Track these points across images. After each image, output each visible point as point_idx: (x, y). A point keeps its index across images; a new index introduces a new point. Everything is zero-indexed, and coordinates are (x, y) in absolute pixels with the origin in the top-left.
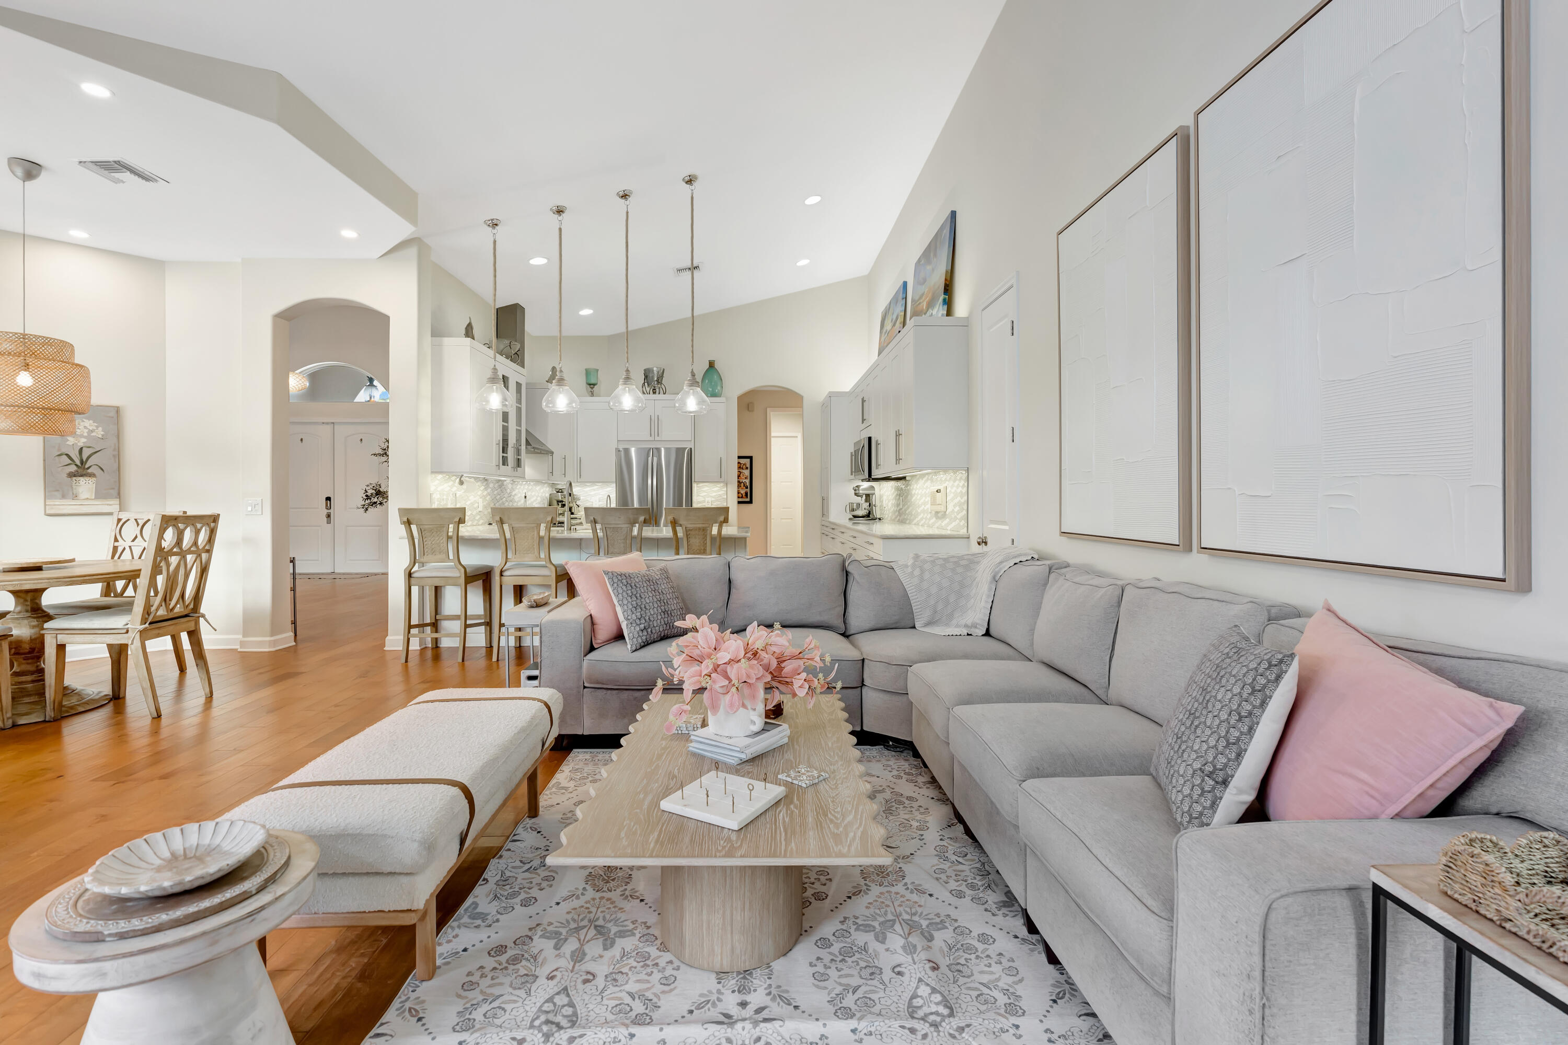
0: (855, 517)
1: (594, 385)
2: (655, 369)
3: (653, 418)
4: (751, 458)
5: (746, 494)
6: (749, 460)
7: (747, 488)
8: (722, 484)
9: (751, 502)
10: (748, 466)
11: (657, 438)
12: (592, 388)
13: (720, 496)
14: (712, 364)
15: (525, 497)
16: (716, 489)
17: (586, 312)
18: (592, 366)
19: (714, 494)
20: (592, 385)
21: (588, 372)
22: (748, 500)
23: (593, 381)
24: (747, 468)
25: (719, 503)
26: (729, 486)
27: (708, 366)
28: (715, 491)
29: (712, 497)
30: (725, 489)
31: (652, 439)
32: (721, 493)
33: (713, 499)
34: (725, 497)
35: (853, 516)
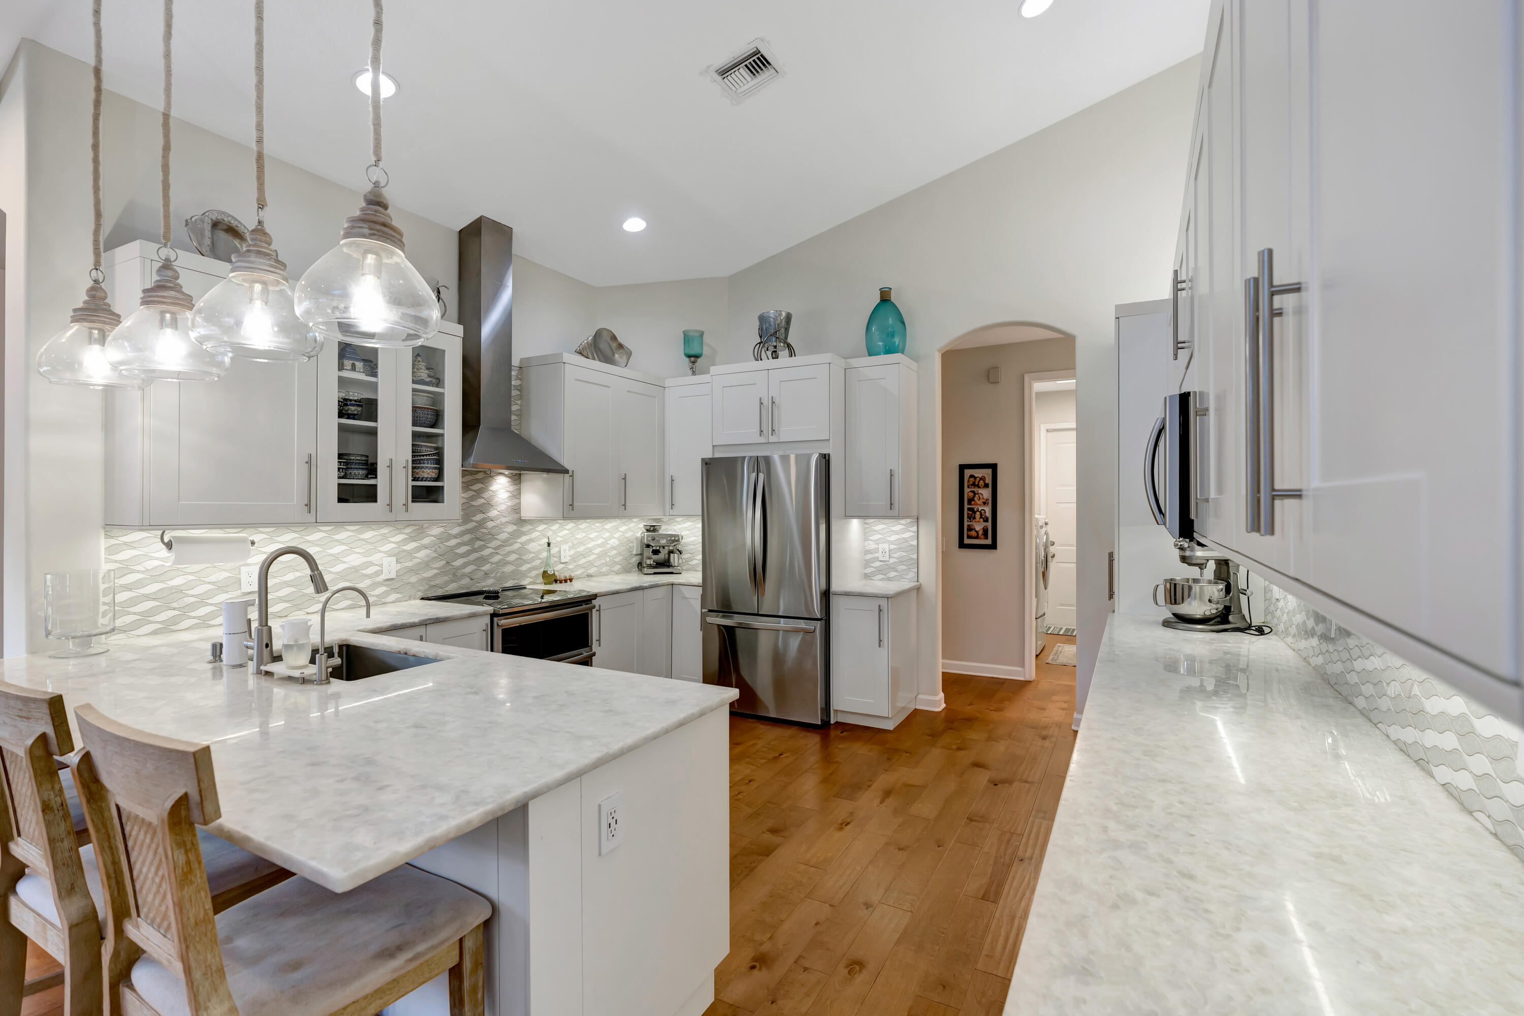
0: (1182, 617)
1: (697, 356)
3: (765, 402)
4: (994, 467)
5: (985, 531)
6: (989, 471)
7: (986, 520)
8: (909, 520)
9: (993, 546)
10: (989, 480)
11: (773, 439)
12: (694, 363)
13: (906, 540)
14: (885, 298)
15: (549, 544)
16: (898, 528)
17: (635, 225)
18: (693, 326)
19: (894, 538)
20: (693, 358)
21: (687, 338)
22: (989, 542)
23: (692, 352)
24: (986, 486)
25: (904, 554)
26: (921, 522)
27: (879, 301)
28: (896, 533)
29: (891, 542)
30: (915, 528)
31: (762, 440)
32: (907, 535)
33: (892, 547)
34: (915, 543)
35: (1175, 615)
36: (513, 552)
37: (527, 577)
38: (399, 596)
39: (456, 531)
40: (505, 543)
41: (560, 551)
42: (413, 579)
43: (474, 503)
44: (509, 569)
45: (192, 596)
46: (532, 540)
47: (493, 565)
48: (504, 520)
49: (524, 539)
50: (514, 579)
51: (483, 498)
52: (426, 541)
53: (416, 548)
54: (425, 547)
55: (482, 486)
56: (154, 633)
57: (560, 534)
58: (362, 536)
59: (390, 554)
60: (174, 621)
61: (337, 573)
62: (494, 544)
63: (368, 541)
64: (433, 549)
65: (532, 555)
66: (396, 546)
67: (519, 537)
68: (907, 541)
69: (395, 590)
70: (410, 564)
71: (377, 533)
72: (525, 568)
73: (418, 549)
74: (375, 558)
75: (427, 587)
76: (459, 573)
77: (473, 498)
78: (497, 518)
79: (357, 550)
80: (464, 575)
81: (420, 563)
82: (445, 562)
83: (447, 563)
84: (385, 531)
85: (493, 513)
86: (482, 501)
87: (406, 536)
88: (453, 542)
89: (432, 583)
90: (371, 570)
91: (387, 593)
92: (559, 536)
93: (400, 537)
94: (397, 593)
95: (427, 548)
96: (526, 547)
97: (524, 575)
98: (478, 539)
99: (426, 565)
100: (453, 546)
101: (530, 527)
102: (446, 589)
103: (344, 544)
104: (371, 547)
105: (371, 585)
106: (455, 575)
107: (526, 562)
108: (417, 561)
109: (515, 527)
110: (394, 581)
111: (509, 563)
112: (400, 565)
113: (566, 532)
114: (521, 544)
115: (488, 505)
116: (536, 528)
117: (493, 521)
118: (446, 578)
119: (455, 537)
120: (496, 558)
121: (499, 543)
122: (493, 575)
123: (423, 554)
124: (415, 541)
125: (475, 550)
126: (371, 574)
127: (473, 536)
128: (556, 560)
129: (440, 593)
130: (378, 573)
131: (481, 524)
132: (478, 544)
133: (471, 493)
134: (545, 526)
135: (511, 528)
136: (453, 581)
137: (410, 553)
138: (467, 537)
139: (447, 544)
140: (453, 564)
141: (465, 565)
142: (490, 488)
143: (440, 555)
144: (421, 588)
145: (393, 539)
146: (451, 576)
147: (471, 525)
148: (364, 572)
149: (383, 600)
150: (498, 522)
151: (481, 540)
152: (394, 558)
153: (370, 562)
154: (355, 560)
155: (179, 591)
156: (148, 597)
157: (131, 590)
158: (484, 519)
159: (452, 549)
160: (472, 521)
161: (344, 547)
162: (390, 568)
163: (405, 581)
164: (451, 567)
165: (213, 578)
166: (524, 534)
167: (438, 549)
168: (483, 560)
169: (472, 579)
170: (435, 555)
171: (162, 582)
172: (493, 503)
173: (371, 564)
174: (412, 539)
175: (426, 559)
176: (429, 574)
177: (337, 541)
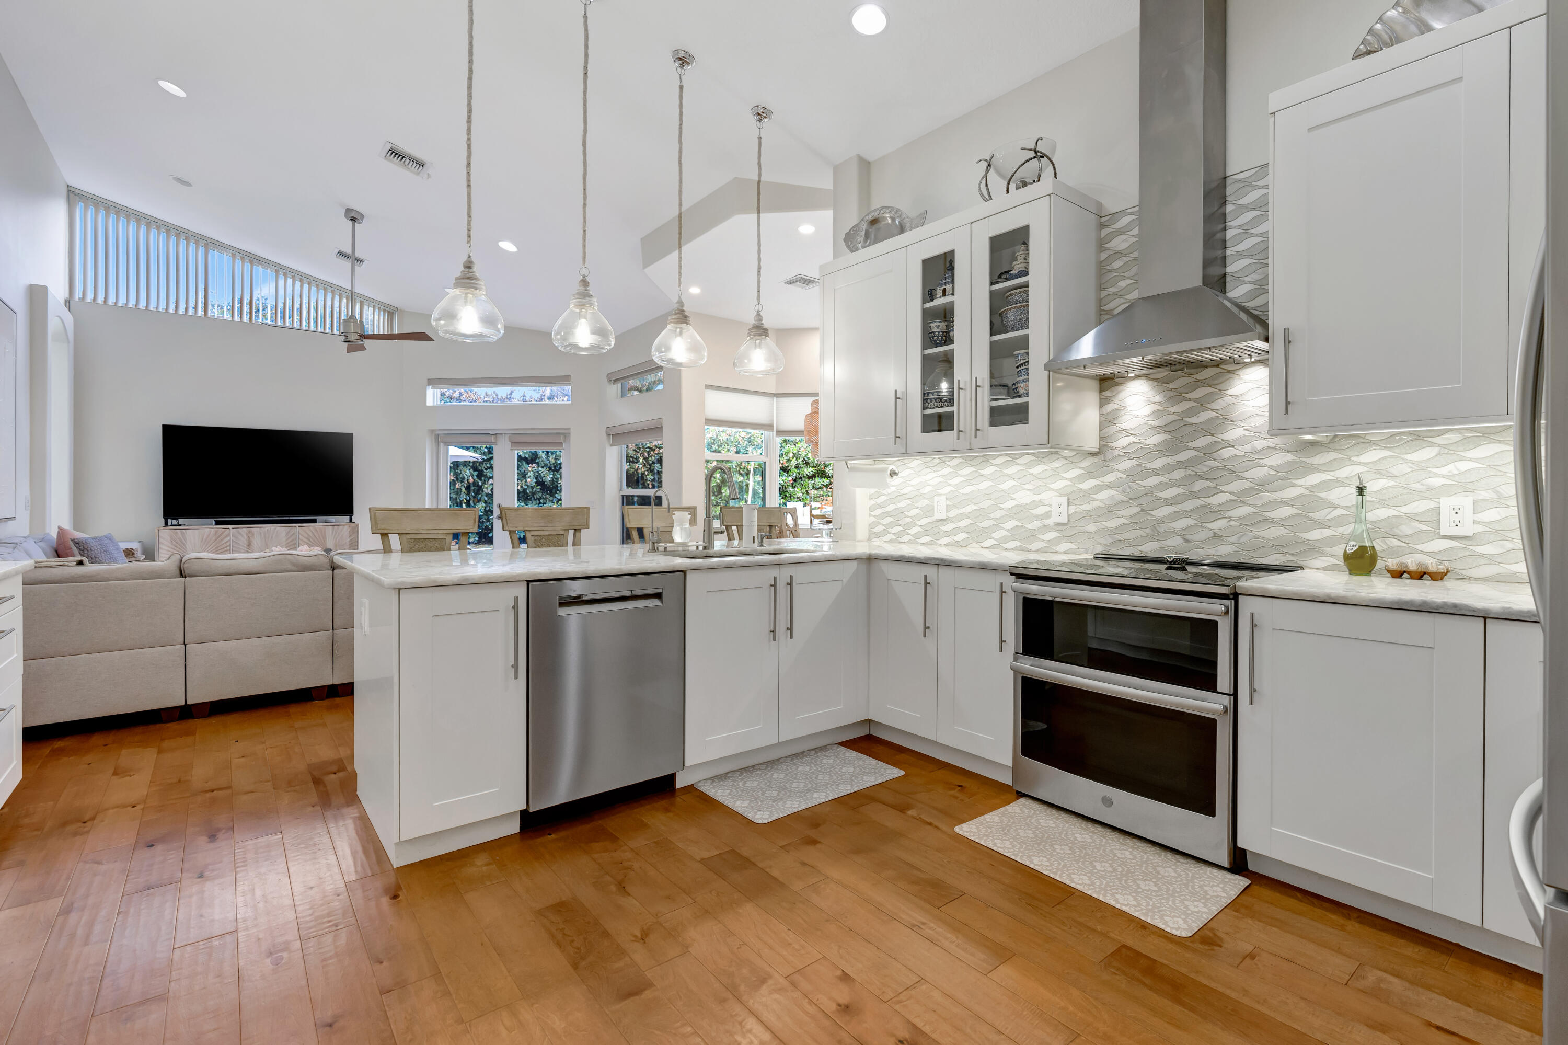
36: (1285, 503)
37: (1324, 554)
38: (1072, 546)
39: (1158, 464)
40: (1262, 485)
41: (1439, 509)
42: (1092, 528)
43: (1191, 420)
44: (1275, 532)
45: (909, 517)
46: (1340, 482)
47: (1233, 523)
48: (1259, 445)
49: (1314, 479)
50: (1285, 553)
51: (1212, 410)
52: (1110, 478)
53: (1095, 486)
54: (1109, 486)
55: (1212, 390)
56: (890, 541)
57: (1444, 471)
58: (1032, 471)
59: (1060, 492)
60: (899, 535)
61: (1007, 510)
62: (1236, 486)
63: (1038, 476)
64: (1120, 489)
65: (1339, 512)
66: (1070, 483)
67: (1304, 475)
69: (1069, 538)
70: (1087, 507)
71: (1046, 467)
72: (1315, 535)
73: (1098, 489)
74: (1044, 497)
75: (1110, 541)
76: (1163, 528)
77: (1191, 412)
78: (1242, 441)
79: (1026, 486)
80: (1171, 532)
81: (1100, 507)
82: (1137, 509)
83: (1143, 510)
84: (1057, 464)
85: (1233, 434)
86: (1212, 414)
87: (1082, 472)
88: (1152, 481)
89: (1118, 537)
90: (1041, 510)
91: (1057, 541)
92: (1436, 475)
93: (1077, 472)
94: (1071, 542)
95: (1111, 488)
96: (1322, 495)
97: (1315, 549)
98: (1201, 477)
99: (1109, 510)
100: (1154, 487)
101: (1332, 455)
102: (1140, 548)
103: (1014, 479)
104: (1040, 483)
105: (1040, 528)
106: (1154, 528)
107: (1320, 524)
108: (1096, 504)
109: (1290, 457)
110: (1065, 527)
111: (1271, 521)
112: (1075, 507)
113: (1463, 466)
114: (1306, 488)
115: (1225, 420)
116: (1353, 458)
117: (1233, 446)
118: (1140, 532)
119: (1157, 473)
120: (1242, 511)
121: (1248, 485)
122: (1233, 539)
123: (1104, 496)
124: (1095, 477)
125: (1192, 495)
126: (1042, 515)
127: (1189, 472)
128: (1424, 527)
129: (1128, 551)
130: (1048, 515)
131: (1207, 453)
132: (1199, 485)
133: (1186, 405)
134: (1385, 453)
135: (1278, 459)
136: (1152, 539)
137: (1087, 495)
138: (1178, 474)
139: (1142, 483)
140: (1153, 513)
141: (1175, 517)
142: (1229, 392)
143: (1130, 499)
144: (1102, 541)
145: (1065, 475)
146: (1148, 531)
147: (1184, 456)
148: (1033, 512)
149: (1054, 548)
150: (1248, 448)
151: (1207, 479)
152: (1065, 499)
153: (1039, 501)
154: (1024, 497)
155: (900, 513)
156: (888, 514)
157: (881, 507)
158: (1213, 444)
159: (1150, 491)
160: (1188, 448)
161: (1014, 483)
162: (1059, 510)
163: (1081, 528)
164: (1149, 517)
165: (919, 504)
166: (1314, 469)
167: (1128, 490)
168: (1215, 512)
169: (1187, 541)
170: (1123, 498)
171: (894, 503)
172: (1233, 416)
173: (1039, 503)
174: (1090, 475)
175: (1108, 503)
176: (1113, 523)
177: (1007, 475)
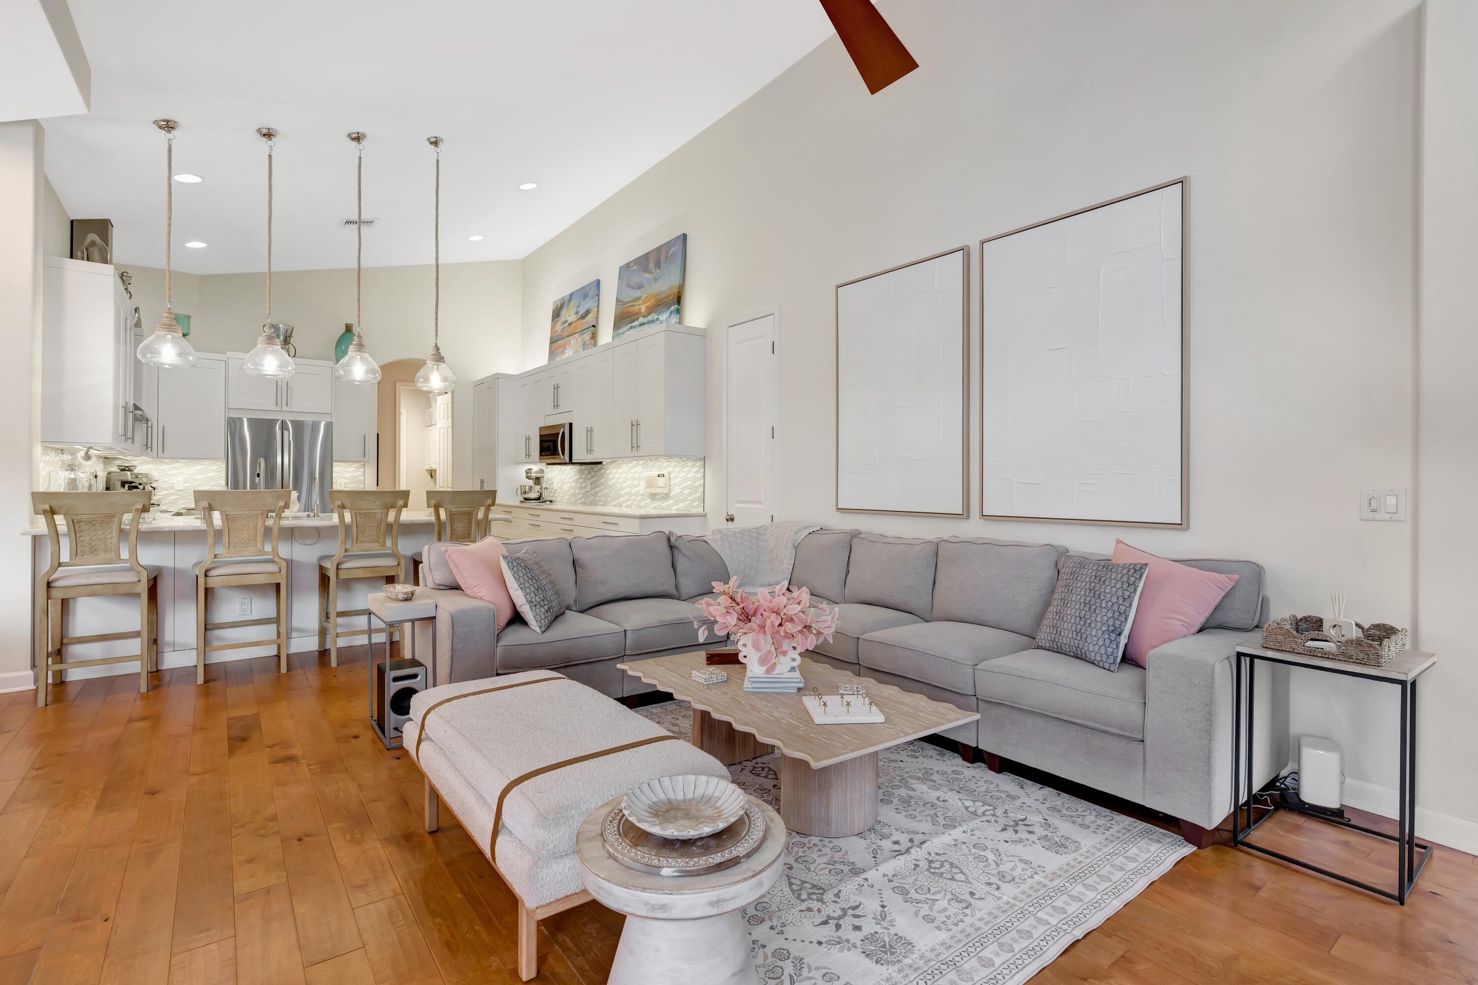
0: (526, 499)
2: (281, 326)
3: (279, 384)
8: (358, 465)
11: (285, 408)
14: (349, 329)
16: (350, 469)
17: (196, 245)
19: (348, 475)
21: (178, 319)
25: (355, 485)
26: (366, 466)
27: (344, 330)
28: (349, 472)
29: (346, 478)
30: (363, 470)
31: (278, 408)
32: (357, 474)
33: (347, 481)
34: (362, 478)
35: (524, 498)
68: (357, 478)
